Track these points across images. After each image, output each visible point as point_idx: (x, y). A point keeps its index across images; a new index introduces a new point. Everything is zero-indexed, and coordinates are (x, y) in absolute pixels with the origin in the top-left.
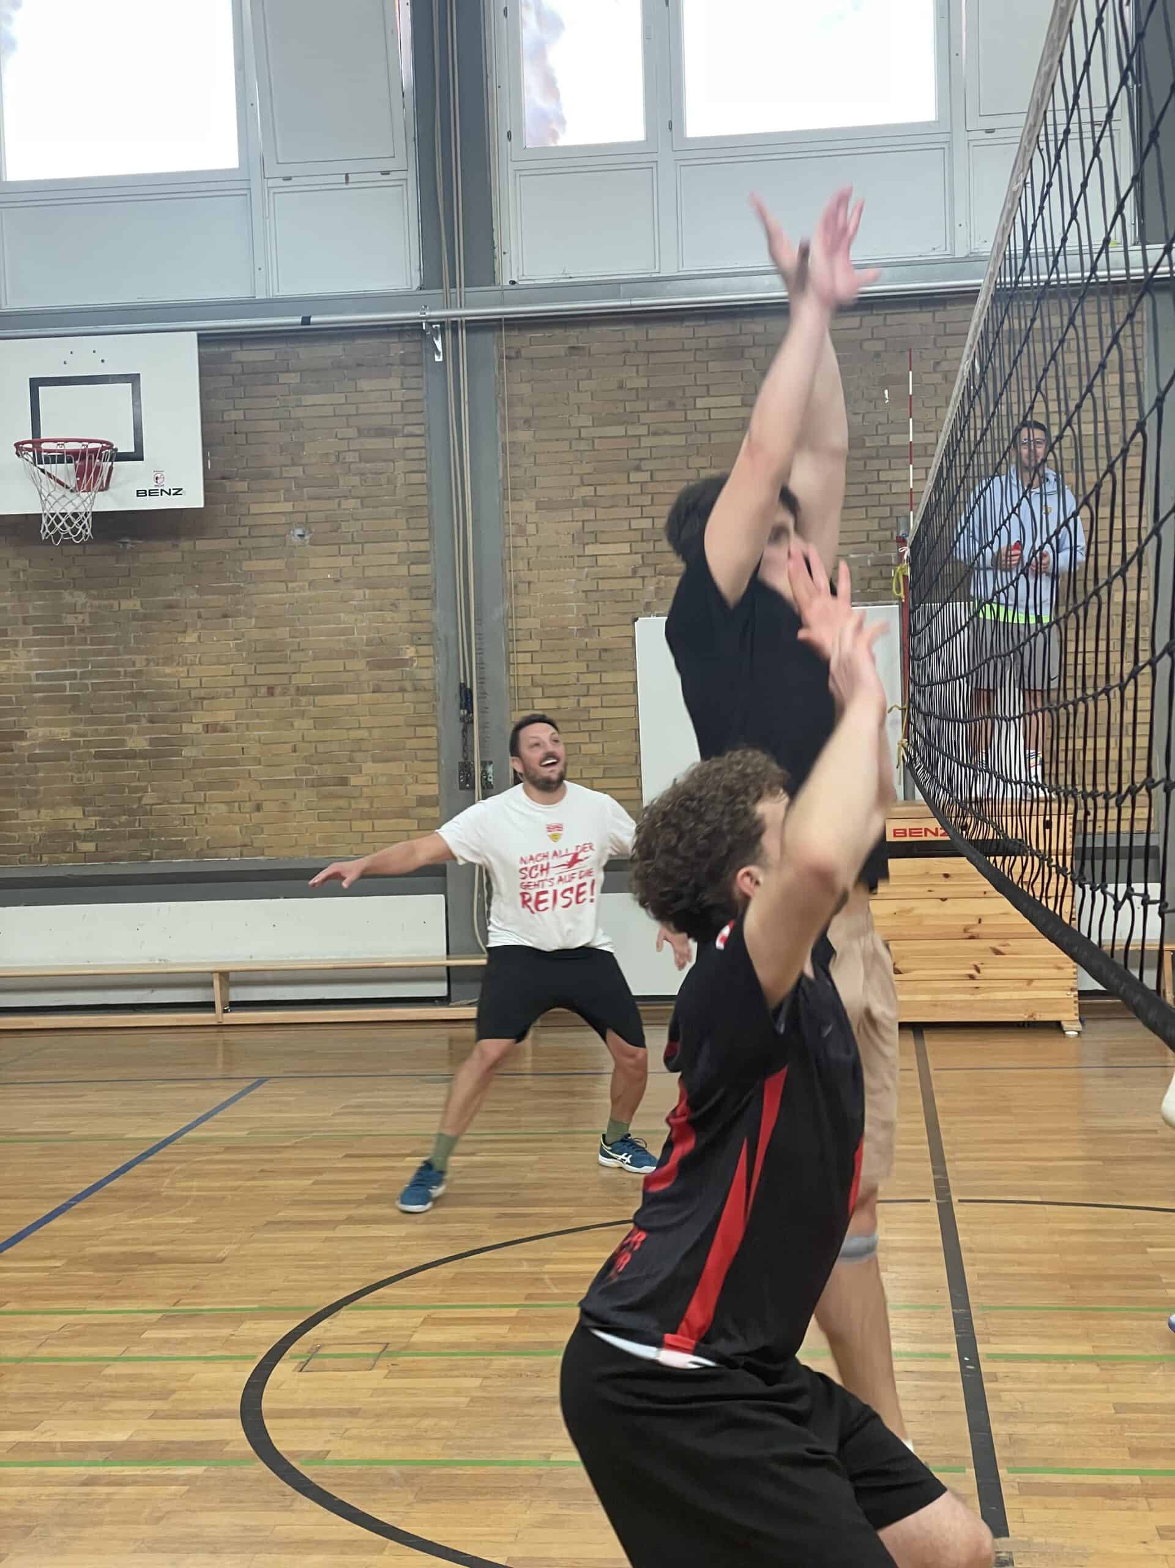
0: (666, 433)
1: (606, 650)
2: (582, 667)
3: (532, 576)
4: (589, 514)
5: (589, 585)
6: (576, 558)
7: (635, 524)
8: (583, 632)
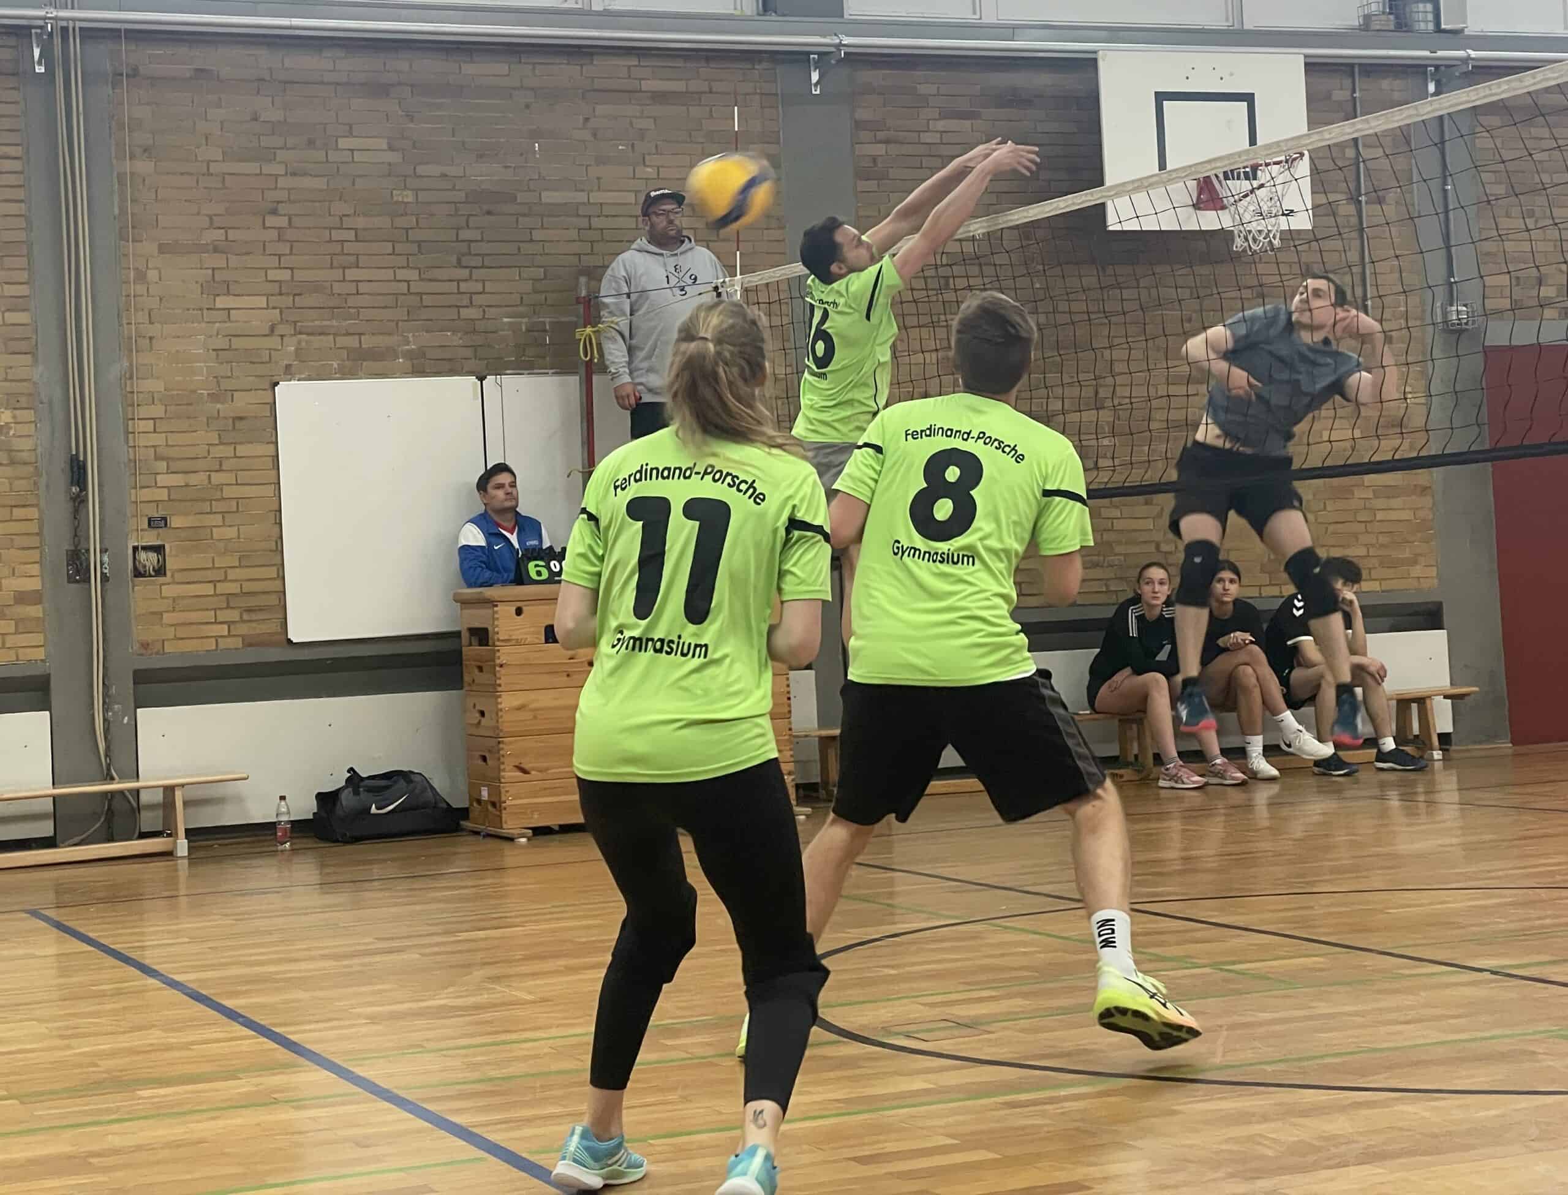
0: (305, 174)
1: (241, 418)
2: (214, 438)
3: (155, 330)
4: (219, 261)
5: (221, 343)
6: (205, 311)
7: (273, 275)
8: (214, 397)
